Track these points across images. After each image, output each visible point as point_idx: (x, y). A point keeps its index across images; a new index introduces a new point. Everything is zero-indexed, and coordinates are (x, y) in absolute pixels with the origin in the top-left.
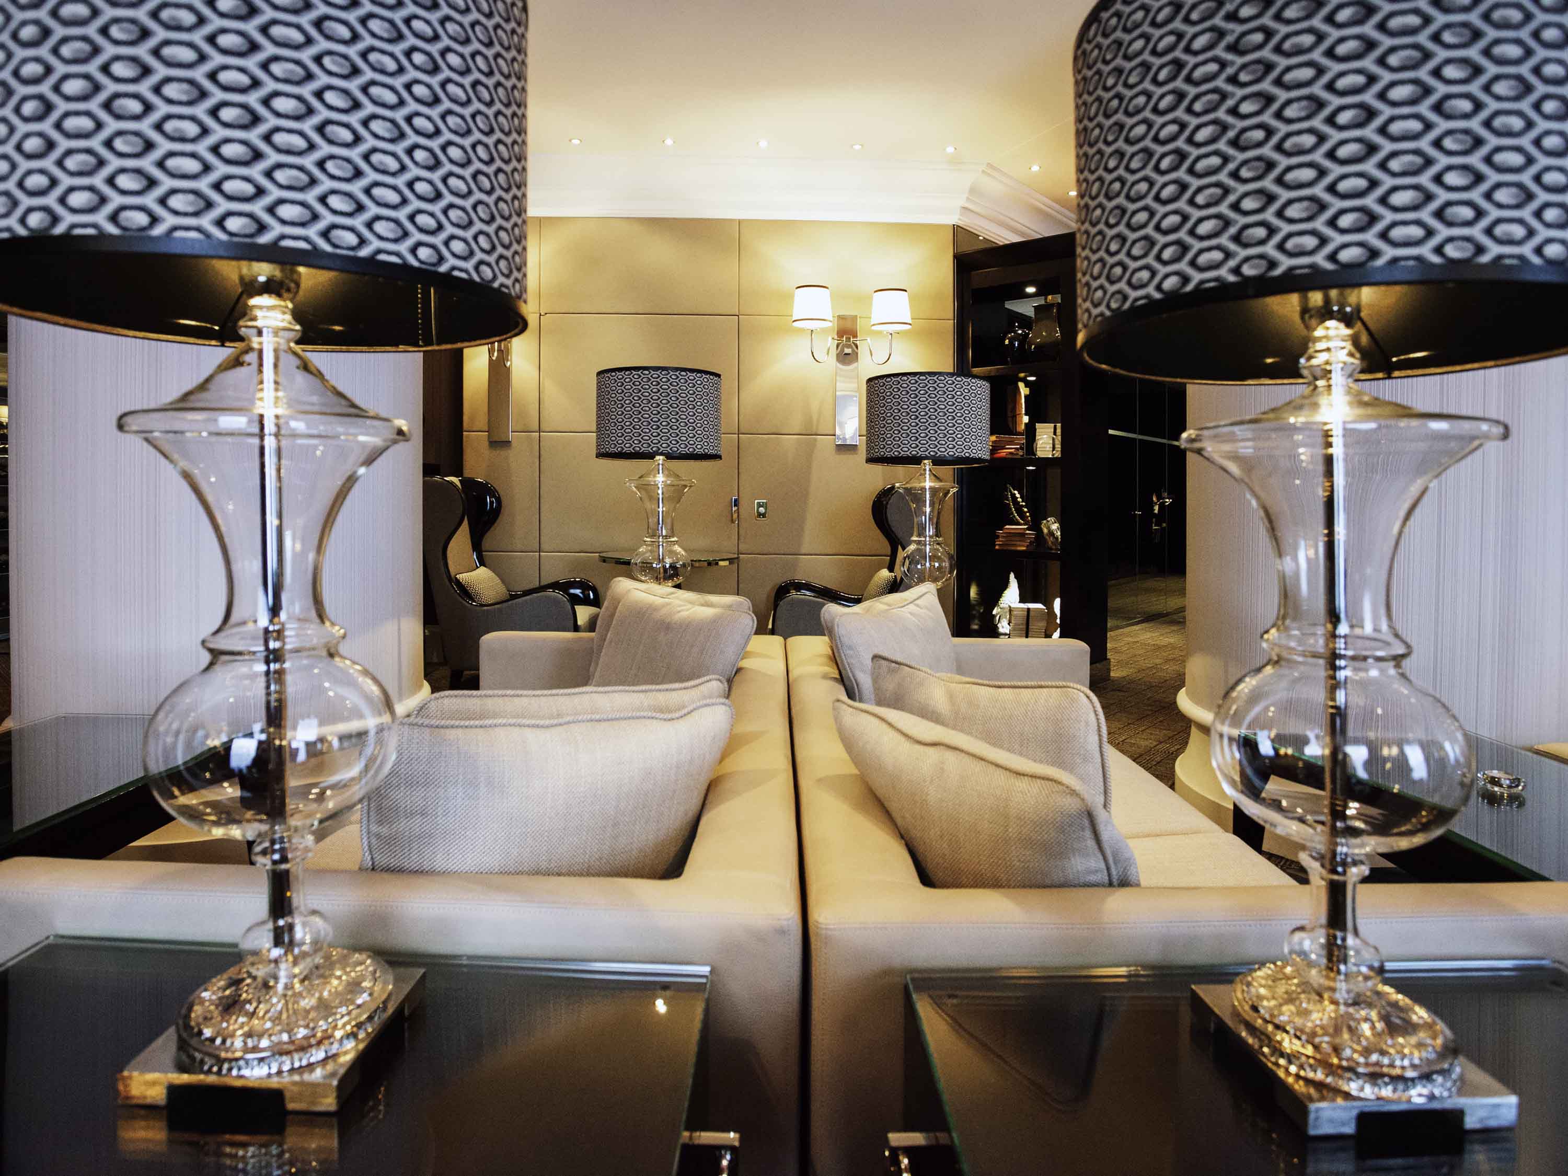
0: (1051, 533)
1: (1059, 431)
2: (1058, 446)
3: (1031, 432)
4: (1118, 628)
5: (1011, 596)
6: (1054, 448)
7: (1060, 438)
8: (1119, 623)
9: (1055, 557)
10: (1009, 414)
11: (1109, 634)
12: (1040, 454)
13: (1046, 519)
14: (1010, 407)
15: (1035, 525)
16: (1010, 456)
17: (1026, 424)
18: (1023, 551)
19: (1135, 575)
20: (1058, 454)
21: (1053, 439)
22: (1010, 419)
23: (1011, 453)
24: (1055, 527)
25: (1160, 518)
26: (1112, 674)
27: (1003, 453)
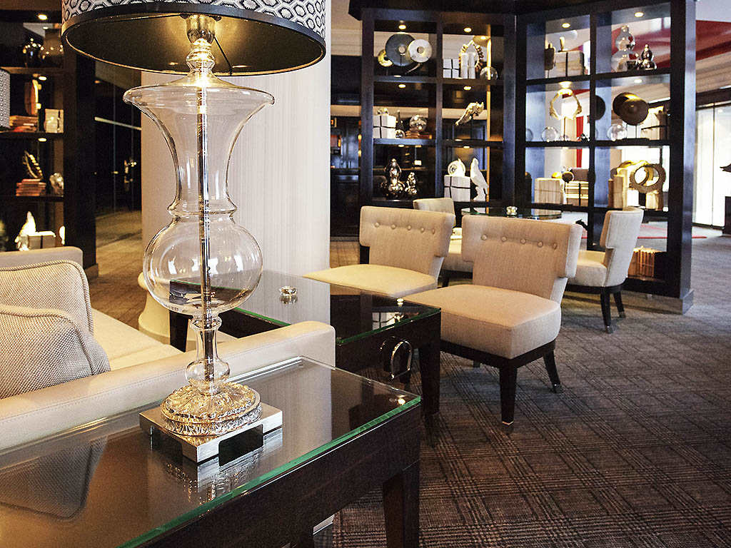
0: (57, 184)
1: (62, 115)
2: (62, 126)
3: (42, 115)
4: (102, 245)
5: (29, 228)
6: (58, 127)
7: (63, 120)
8: (104, 242)
9: (59, 199)
10: (26, 102)
11: (97, 250)
12: (48, 130)
13: (53, 174)
14: (26, 97)
15: (46, 179)
16: (26, 131)
17: (39, 110)
18: (37, 197)
19: (114, 211)
20: (61, 131)
21: (58, 121)
22: (26, 106)
23: (27, 129)
24: (60, 180)
25: (129, 176)
26: (100, 273)
27: (21, 129)
